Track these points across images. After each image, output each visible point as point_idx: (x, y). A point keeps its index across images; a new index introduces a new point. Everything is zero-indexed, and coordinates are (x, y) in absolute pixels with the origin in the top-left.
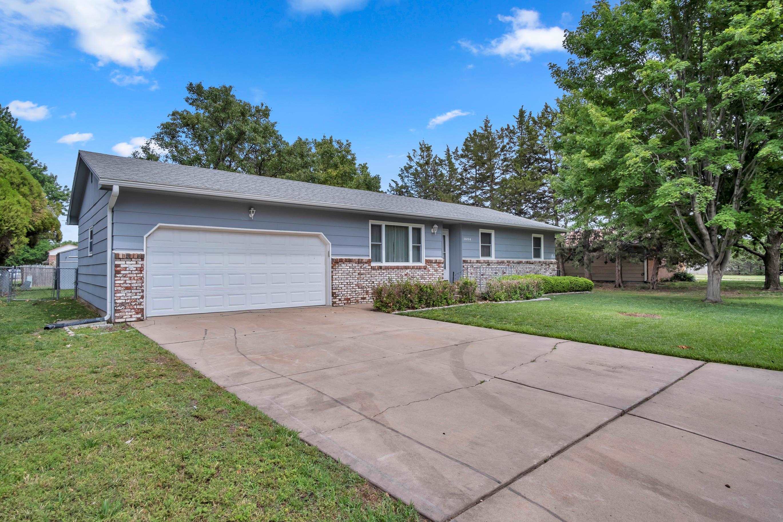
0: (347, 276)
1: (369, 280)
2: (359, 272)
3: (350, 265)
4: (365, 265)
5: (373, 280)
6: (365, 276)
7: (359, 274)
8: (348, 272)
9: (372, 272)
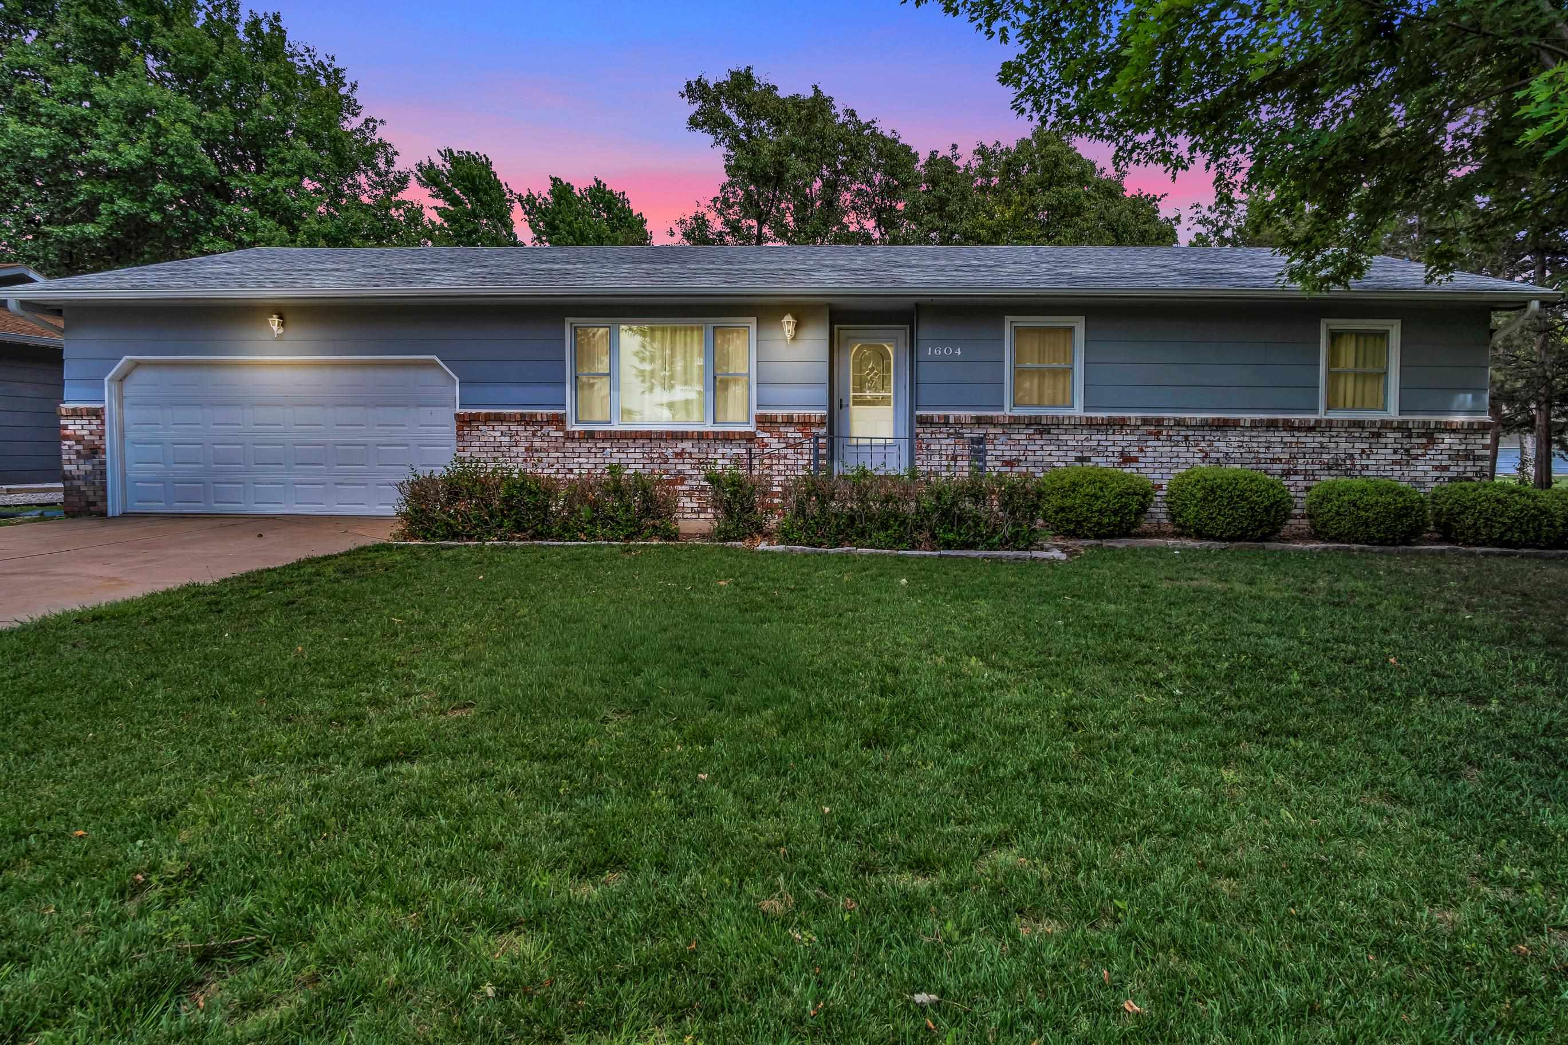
0: (495, 455)
1: (557, 466)
2: (527, 445)
3: (504, 428)
4: (546, 429)
5: (571, 466)
6: (545, 454)
7: (527, 450)
8: (497, 444)
9: (567, 444)
